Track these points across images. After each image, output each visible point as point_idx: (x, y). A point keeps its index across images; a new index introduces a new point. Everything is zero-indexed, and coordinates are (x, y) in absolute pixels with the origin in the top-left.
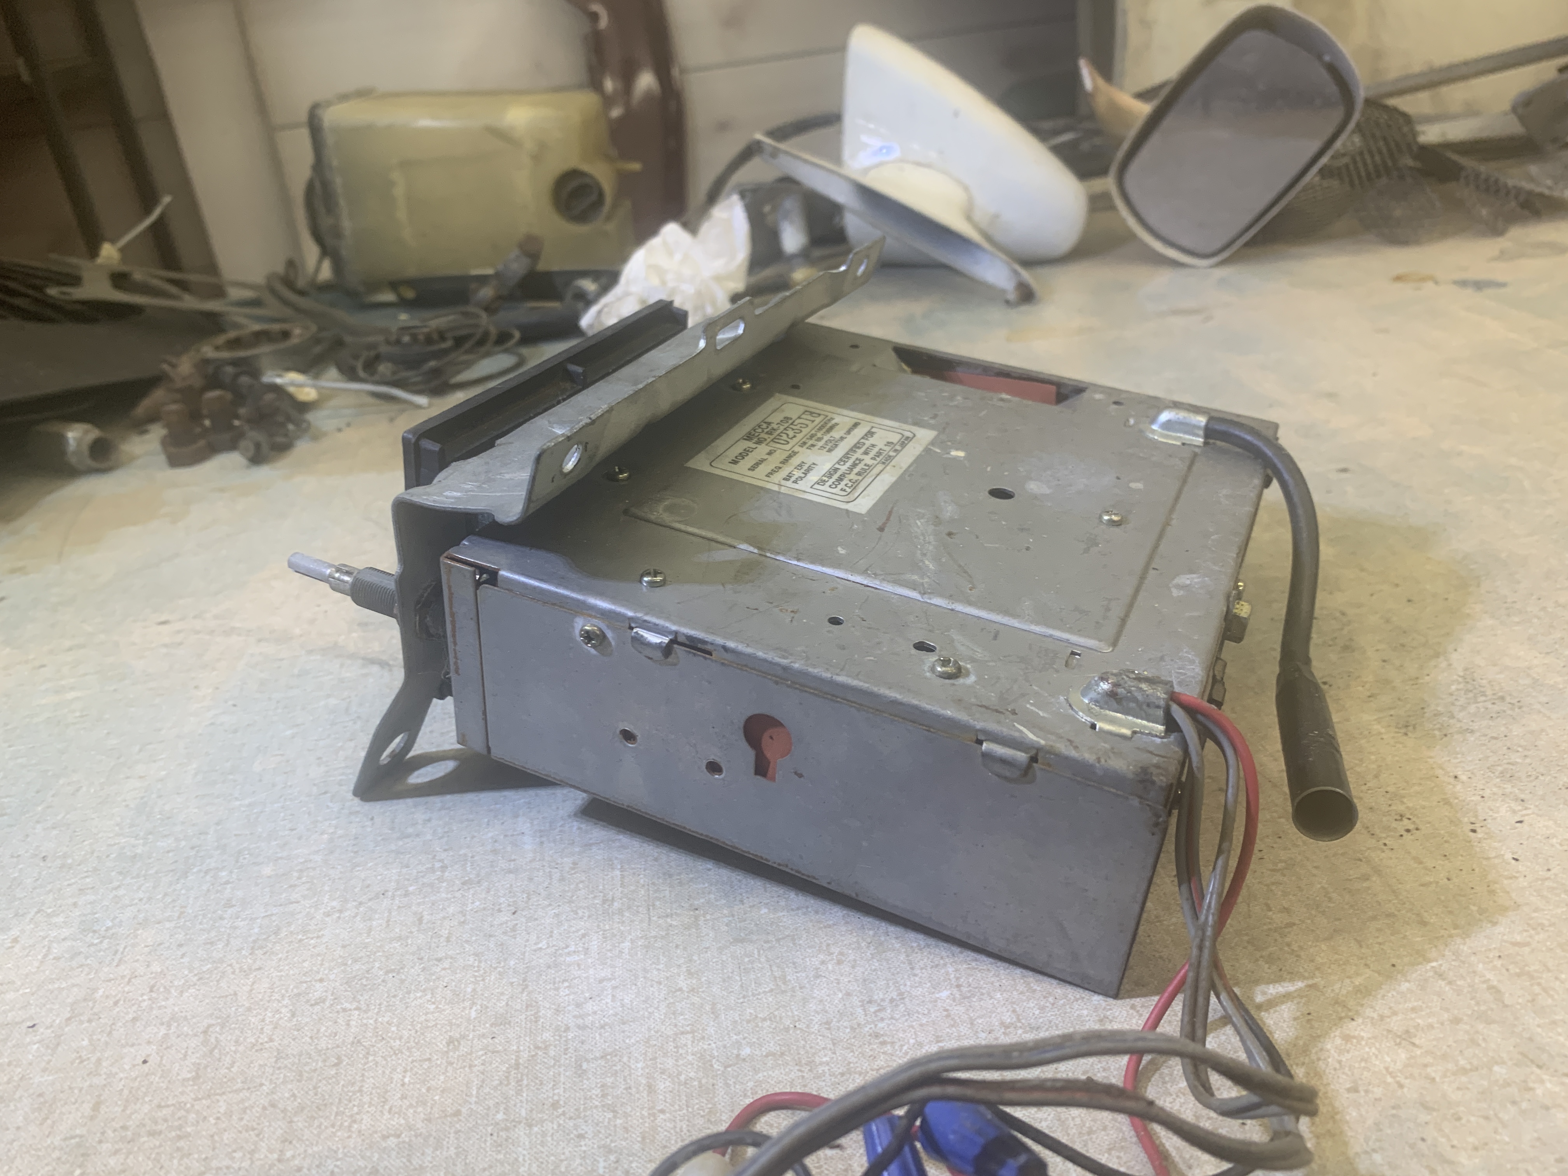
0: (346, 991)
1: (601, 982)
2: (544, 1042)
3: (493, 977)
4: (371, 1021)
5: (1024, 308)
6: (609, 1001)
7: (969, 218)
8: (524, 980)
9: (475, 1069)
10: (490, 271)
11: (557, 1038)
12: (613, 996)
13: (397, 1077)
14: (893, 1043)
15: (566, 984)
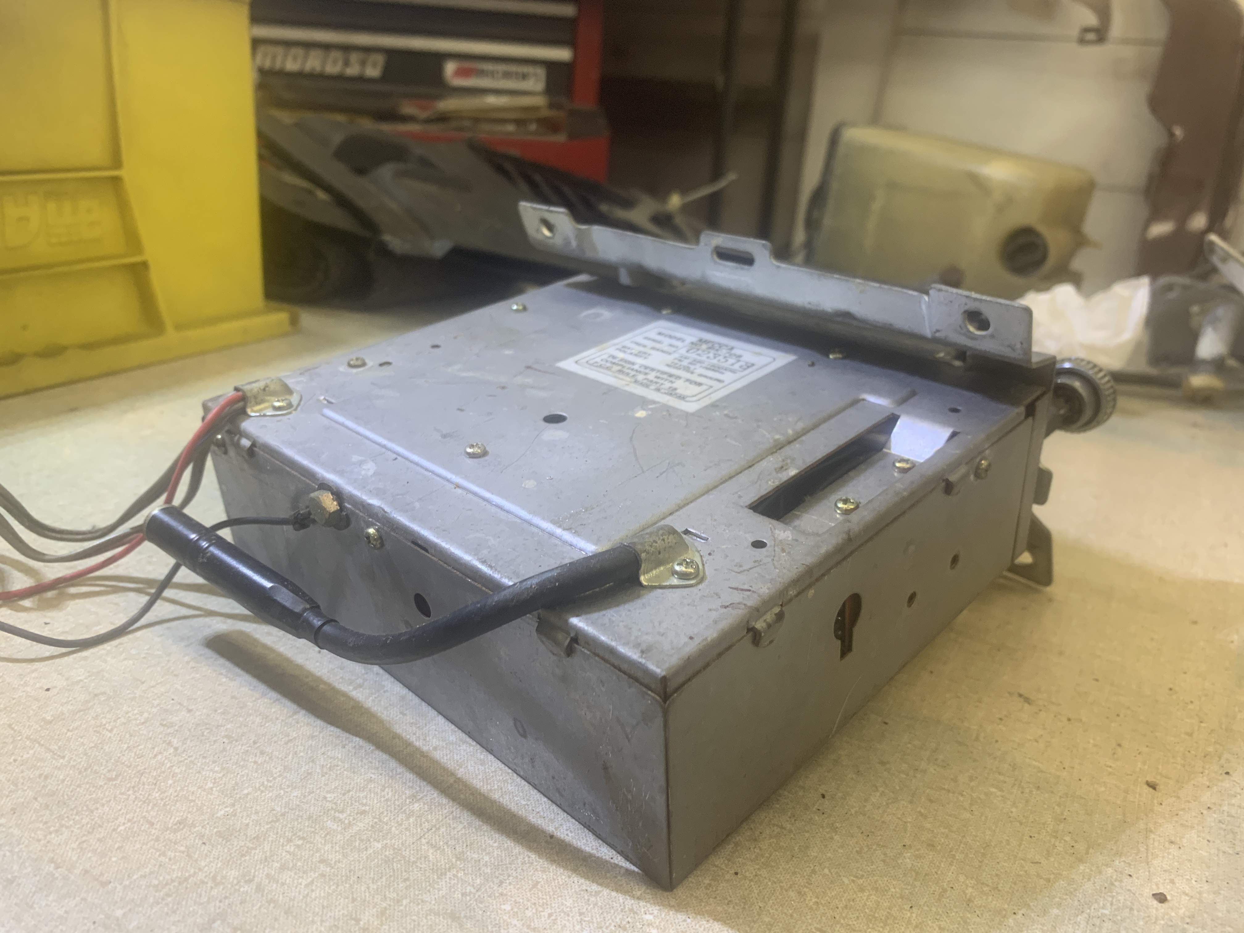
0: (189, 730)
1: (322, 861)
2: (224, 877)
3: (270, 794)
4: (168, 765)
6: (304, 883)
8: (283, 815)
9: (162, 859)
11: (235, 882)
12: (312, 882)
13: (121, 820)
15: (300, 842)
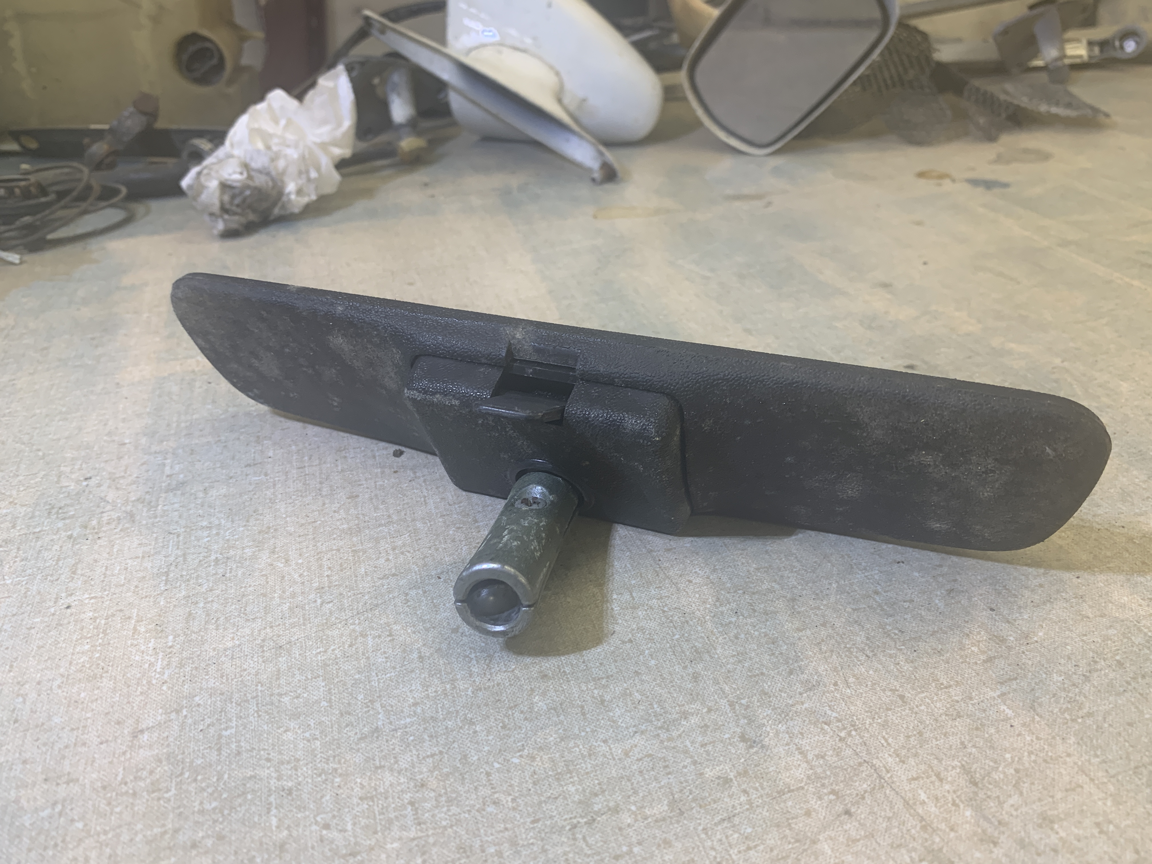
5: (608, 186)
7: (560, 101)
10: (106, 127)
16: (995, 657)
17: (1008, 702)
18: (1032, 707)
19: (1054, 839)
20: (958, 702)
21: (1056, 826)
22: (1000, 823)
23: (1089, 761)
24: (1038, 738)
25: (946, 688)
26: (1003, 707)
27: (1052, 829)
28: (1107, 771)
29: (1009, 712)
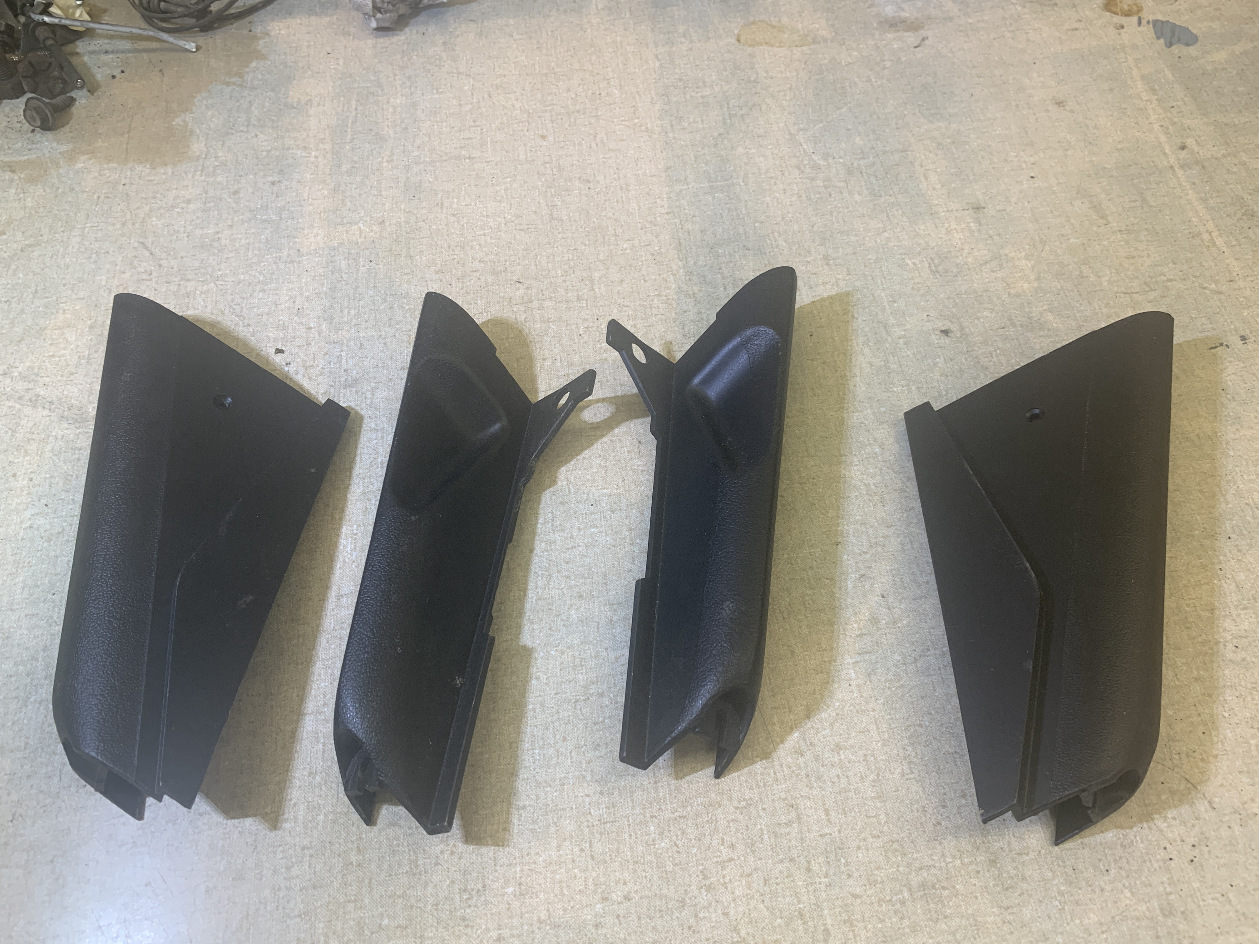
14: (473, 926)
16: (865, 634)
17: (857, 668)
18: (869, 675)
19: (836, 759)
20: (825, 662)
21: (842, 752)
22: (811, 743)
23: (883, 716)
24: (861, 696)
25: (823, 651)
26: (852, 671)
27: (838, 753)
28: (890, 725)
29: (853, 675)
